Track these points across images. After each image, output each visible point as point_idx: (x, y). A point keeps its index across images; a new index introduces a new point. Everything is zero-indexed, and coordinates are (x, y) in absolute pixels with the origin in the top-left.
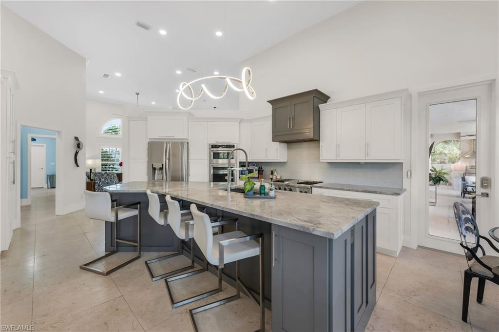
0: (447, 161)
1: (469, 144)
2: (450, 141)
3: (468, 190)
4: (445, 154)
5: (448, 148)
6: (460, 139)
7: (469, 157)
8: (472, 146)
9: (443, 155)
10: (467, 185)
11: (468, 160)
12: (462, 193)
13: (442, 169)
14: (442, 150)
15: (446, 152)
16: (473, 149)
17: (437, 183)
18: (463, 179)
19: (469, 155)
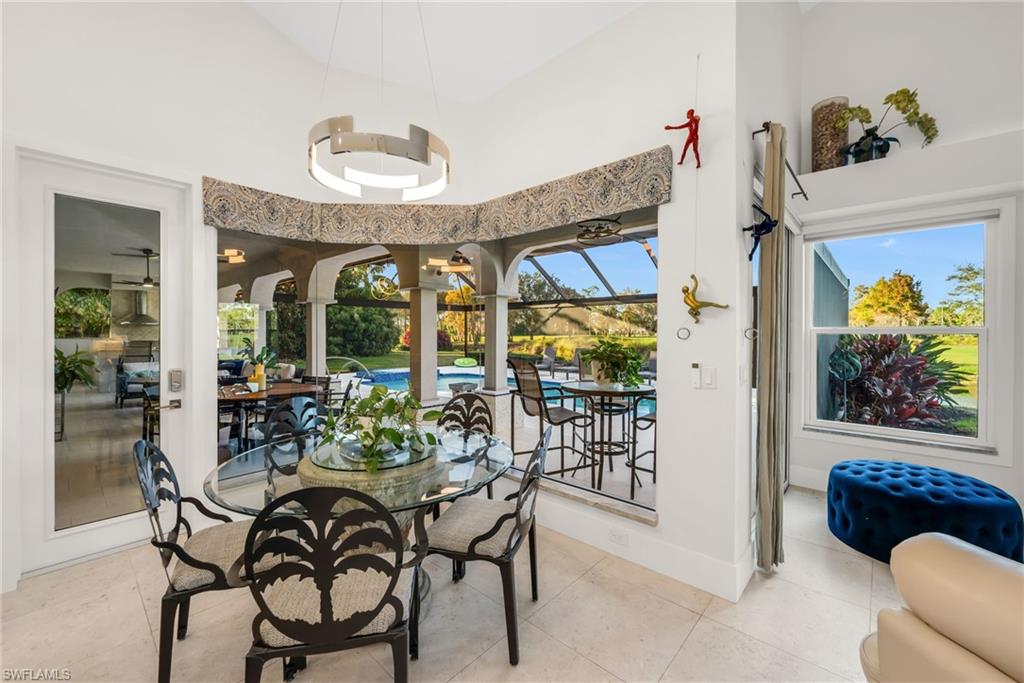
0: (81, 331)
1: (126, 298)
2: (90, 290)
3: (129, 391)
4: (78, 316)
5: (85, 304)
6: (110, 287)
7: (127, 325)
8: (133, 303)
9: (74, 318)
10: (127, 381)
11: (127, 330)
12: (117, 398)
13: (77, 353)
14: (71, 307)
15: (81, 311)
16: (134, 311)
17: (65, 386)
18: (120, 370)
19: (127, 320)
